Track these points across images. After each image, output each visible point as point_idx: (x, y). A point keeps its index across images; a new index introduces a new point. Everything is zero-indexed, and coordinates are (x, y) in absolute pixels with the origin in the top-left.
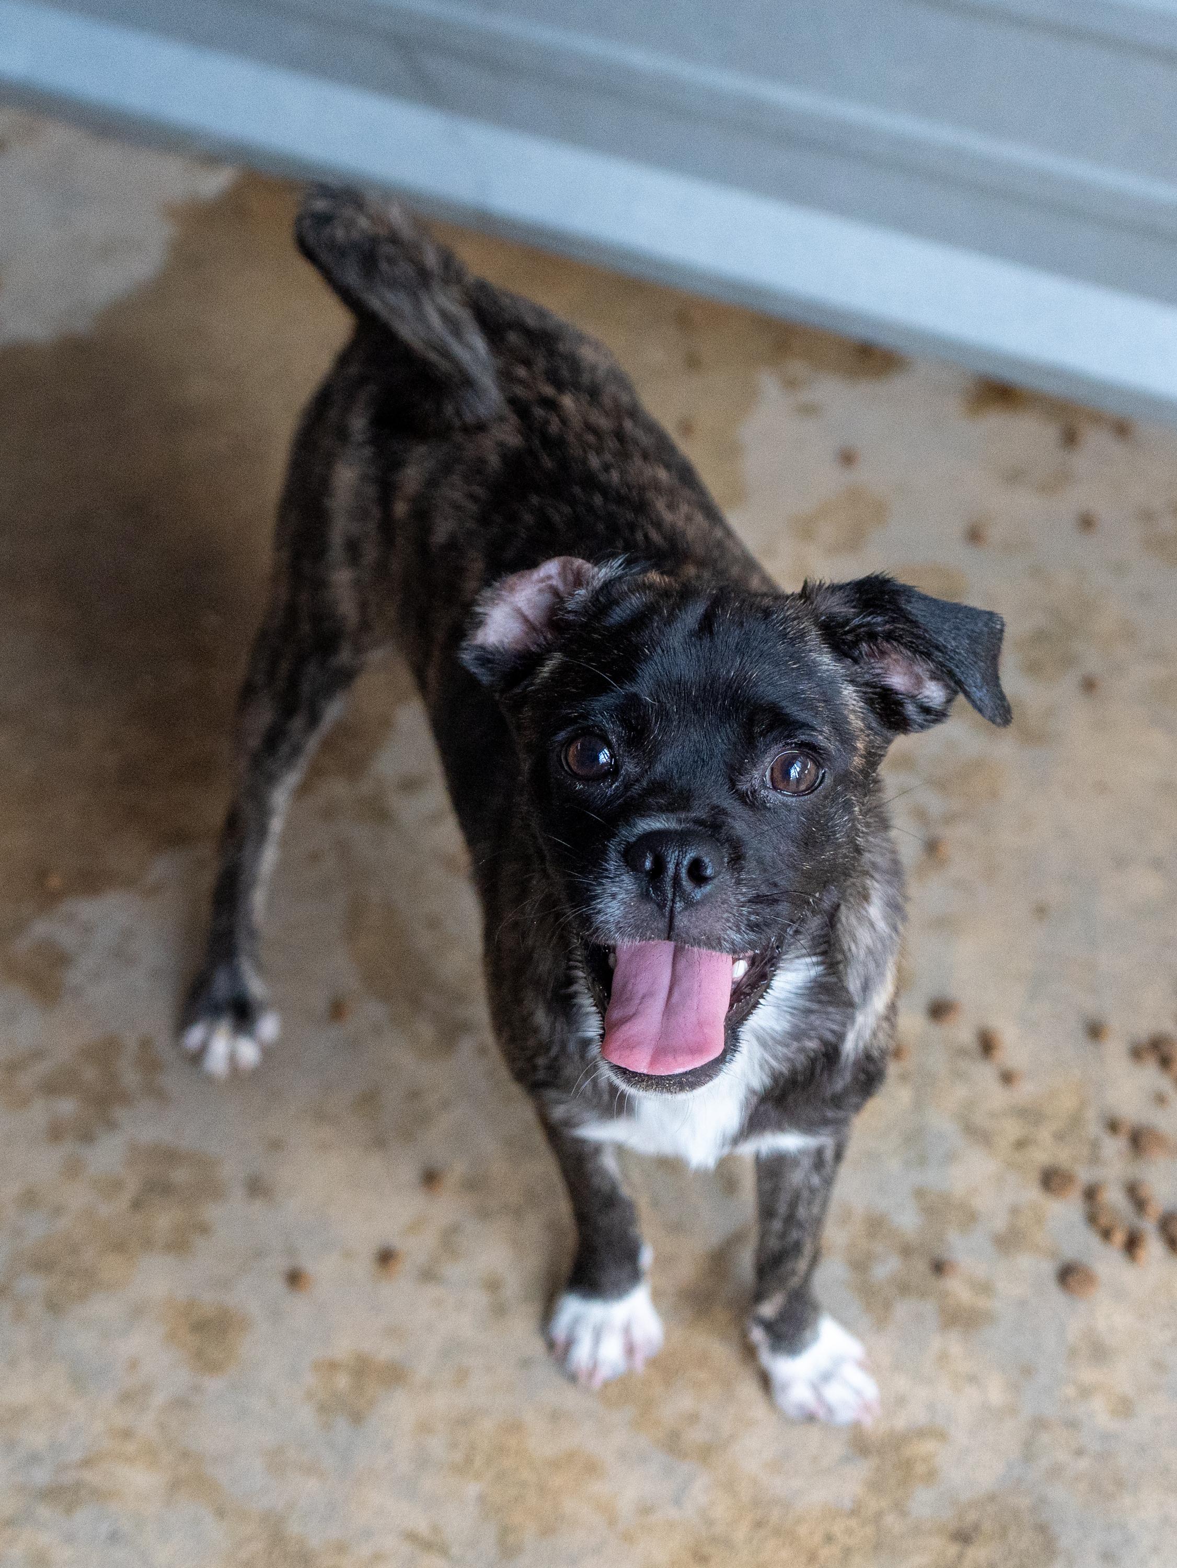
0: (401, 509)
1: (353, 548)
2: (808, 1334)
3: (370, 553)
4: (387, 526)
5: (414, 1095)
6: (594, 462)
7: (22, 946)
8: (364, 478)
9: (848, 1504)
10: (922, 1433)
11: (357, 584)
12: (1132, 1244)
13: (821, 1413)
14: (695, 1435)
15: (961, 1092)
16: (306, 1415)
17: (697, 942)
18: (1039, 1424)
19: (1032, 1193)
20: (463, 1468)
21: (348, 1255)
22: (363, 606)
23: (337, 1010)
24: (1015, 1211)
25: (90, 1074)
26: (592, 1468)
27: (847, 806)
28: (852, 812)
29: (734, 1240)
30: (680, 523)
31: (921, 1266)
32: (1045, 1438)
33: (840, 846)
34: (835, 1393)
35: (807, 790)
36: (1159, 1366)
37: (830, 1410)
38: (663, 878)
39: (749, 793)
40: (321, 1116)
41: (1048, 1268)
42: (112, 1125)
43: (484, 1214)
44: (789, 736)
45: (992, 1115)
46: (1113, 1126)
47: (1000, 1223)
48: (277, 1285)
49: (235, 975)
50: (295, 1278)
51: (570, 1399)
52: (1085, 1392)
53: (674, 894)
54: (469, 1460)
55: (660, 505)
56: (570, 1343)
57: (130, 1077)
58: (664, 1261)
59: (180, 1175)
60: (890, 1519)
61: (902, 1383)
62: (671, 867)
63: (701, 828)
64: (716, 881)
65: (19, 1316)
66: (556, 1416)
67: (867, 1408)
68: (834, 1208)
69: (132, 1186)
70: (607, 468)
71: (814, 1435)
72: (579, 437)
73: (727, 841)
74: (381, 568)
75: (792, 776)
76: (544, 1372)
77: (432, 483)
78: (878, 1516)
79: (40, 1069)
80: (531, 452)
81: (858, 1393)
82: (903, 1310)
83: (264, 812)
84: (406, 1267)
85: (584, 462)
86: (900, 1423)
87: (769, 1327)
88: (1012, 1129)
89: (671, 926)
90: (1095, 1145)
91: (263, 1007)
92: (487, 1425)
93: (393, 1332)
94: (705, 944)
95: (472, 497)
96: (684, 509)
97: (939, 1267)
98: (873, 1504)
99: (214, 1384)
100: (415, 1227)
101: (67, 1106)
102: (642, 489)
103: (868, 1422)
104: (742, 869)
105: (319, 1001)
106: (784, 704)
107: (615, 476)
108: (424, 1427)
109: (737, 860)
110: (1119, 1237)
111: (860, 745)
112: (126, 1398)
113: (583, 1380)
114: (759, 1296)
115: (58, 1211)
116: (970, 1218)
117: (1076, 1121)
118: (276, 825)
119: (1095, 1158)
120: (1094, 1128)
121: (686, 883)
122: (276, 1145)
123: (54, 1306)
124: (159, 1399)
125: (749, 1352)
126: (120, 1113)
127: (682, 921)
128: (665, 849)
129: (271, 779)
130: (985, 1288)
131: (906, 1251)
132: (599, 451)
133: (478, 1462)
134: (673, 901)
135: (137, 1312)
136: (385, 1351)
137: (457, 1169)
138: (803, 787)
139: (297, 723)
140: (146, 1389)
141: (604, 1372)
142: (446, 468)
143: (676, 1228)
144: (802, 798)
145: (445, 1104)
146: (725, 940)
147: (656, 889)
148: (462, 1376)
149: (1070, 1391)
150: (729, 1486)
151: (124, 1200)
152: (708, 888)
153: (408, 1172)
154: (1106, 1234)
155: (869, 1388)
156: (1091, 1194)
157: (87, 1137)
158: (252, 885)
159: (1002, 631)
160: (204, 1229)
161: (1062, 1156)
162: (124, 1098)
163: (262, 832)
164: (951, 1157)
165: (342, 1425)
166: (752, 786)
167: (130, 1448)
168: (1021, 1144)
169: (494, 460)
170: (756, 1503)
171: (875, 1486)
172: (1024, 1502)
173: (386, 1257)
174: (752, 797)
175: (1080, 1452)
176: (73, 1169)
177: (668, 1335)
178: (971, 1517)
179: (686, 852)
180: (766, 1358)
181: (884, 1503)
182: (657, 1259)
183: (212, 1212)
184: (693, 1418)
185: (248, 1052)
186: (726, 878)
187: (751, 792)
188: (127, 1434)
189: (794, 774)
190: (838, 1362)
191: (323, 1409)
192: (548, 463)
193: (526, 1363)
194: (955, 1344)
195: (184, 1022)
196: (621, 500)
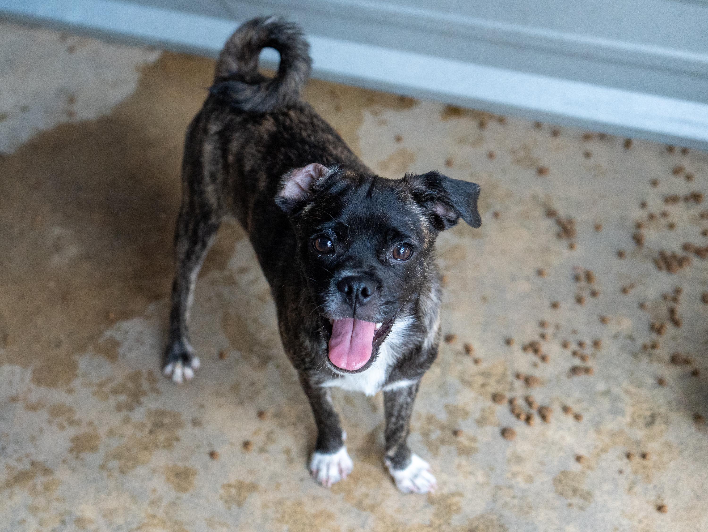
0: (231, 158)
1: (213, 177)
2: (407, 461)
3: (220, 178)
4: (226, 166)
5: (253, 384)
6: (304, 134)
7: (101, 340)
8: (215, 148)
9: (428, 523)
10: (454, 494)
11: (216, 190)
12: (528, 419)
13: (415, 490)
14: (368, 502)
15: (459, 368)
16: (220, 504)
17: (364, 319)
18: (498, 488)
19: (489, 403)
20: (281, 520)
21: (232, 444)
22: (219, 199)
23: (221, 355)
24: (483, 410)
25: (130, 385)
26: (330, 516)
27: (421, 263)
28: (423, 265)
29: (376, 429)
30: (339, 154)
31: (449, 433)
32: (500, 493)
33: (418, 278)
34: (419, 482)
35: (408, 257)
36: (542, 463)
37: (418, 488)
38: (352, 295)
39: (384, 261)
40: (218, 395)
41: (497, 430)
42: (140, 404)
43: (282, 426)
44: (401, 240)
45: (472, 376)
46: (518, 376)
47: (477, 415)
48: (207, 458)
49: (182, 345)
50: (212, 455)
51: (320, 491)
52: (515, 475)
53: (356, 301)
54: (283, 517)
55: (331, 147)
56: (318, 471)
57: (146, 385)
58: (351, 438)
59: (167, 420)
60: (444, 527)
61: (445, 477)
62: (355, 291)
63: (366, 275)
64: (372, 296)
65: (110, 476)
66: (314, 498)
67: (432, 487)
68: (414, 414)
69: (149, 425)
70: (309, 136)
71: (413, 498)
72: (298, 125)
73: (376, 280)
74: (224, 183)
75: (401, 253)
76: (309, 482)
77: (243, 147)
78: (440, 526)
79: (112, 385)
80: (280, 132)
81: (428, 481)
82: (443, 449)
83: (188, 282)
84: (254, 448)
85: (300, 134)
86: (445, 491)
87: (392, 459)
88: (480, 380)
89: (354, 313)
90: (512, 384)
91: (193, 355)
92: (289, 503)
93: (251, 472)
94: (367, 320)
95: (259, 152)
96: (340, 149)
97: (456, 433)
98: (437, 522)
99: (185, 496)
100: (255, 433)
101: (123, 398)
102: (324, 143)
103: (433, 491)
104: (382, 291)
105: (215, 352)
106: (398, 228)
107: (312, 138)
108: (265, 506)
109: (380, 288)
110: (523, 417)
111: (426, 240)
112: (152, 503)
113: (324, 484)
114: (387, 448)
115: (122, 436)
116: (466, 414)
117: (504, 375)
118: (192, 287)
119: (512, 389)
120: (511, 378)
121: (361, 297)
122: (202, 406)
123: (123, 472)
124: (165, 503)
125: (386, 470)
126: (143, 399)
127: (359, 310)
128: (353, 284)
129: (190, 270)
130: (474, 439)
131: (443, 428)
132: (306, 130)
133: (287, 517)
134: (355, 304)
135: (154, 471)
136: (249, 479)
137: (271, 411)
138: (405, 257)
139: (198, 247)
140: (160, 499)
141: (332, 480)
142: (247, 141)
143: (356, 426)
144: (405, 262)
145: (265, 387)
146: (375, 318)
147: (349, 299)
148: (278, 486)
149: (509, 475)
150: (382, 519)
151: (146, 431)
152: (368, 299)
153: (252, 413)
154: (518, 416)
155: (433, 479)
156: (511, 402)
157: (131, 409)
158: (185, 311)
159: (479, 192)
160: (177, 439)
161: (499, 389)
162: (144, 393)
163: (188, 289)
164: (457, 392)
165: (234, 507)
166: (385, 258)
167: (155, 521)
168: (483, 385)
169: (266, 137)
170: (393, 525)
171: (437, 515)
172: (494, 517)
173: (246, 445)
174: (386, 262)
175: (514, 497)
176: (126, 421)
177: (355, 465)
178: (475, 524)
179: (361, 285)
180: (392, 471)
181: (442, 521)
182: (348, 437)
183: (180, 433)
184: (367, 495)
185: (189, 372)
186: (376, 294)
187: (385, 260)
188: (154, 516)
189: (402, 252)
190: (420, 470)
191: (226, 502)
192: (286, 136)
193: (302, 480)
194: (464, 461)
195: (164, 365)
196: (315, 147)
